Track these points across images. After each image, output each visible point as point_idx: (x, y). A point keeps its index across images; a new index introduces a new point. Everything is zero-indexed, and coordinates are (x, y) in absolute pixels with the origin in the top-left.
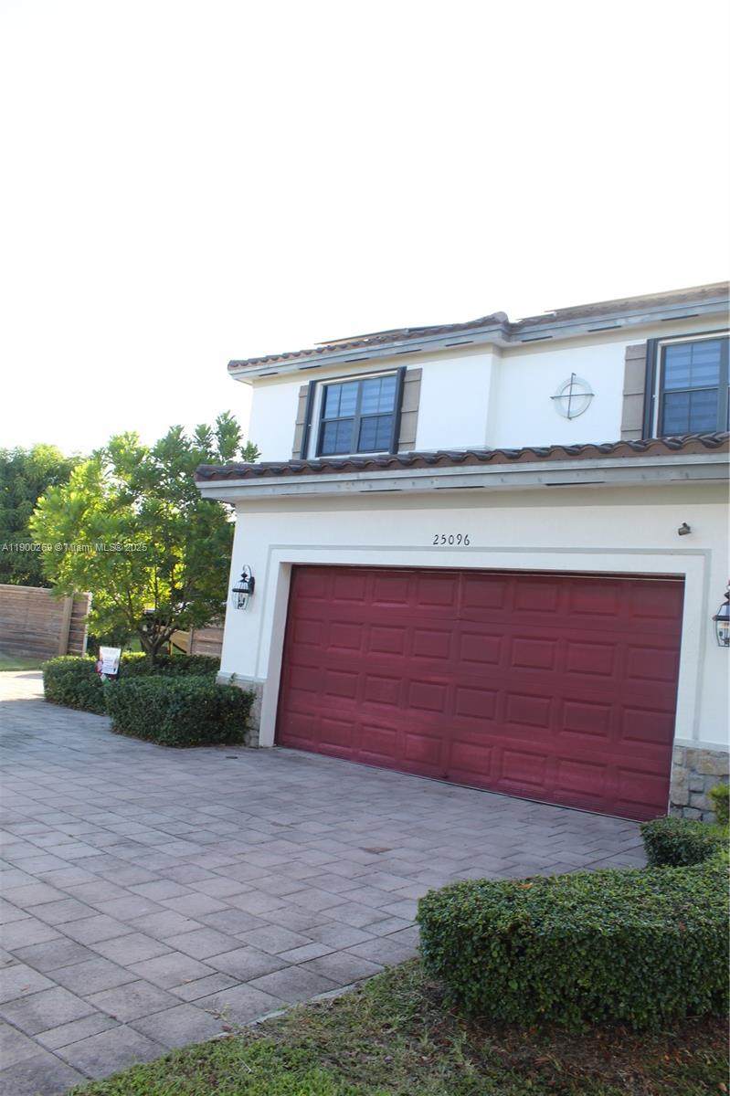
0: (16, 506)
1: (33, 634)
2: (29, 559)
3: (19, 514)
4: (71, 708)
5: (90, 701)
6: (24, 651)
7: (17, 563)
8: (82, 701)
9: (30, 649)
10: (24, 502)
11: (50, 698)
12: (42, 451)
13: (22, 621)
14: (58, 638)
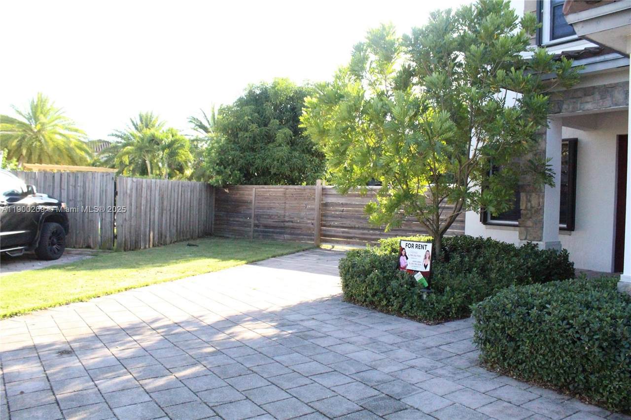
0: (266, 125)
1: (292, 222)
2: (282, 164)
3: (270, 130)
4: (381, 311)
5: (407, 306)
6: (285, 236)
7: (274, 168)
8: (396, 305)
9: (291, 234)
10: (272, 121)
11: (350, 297)
12: (280, 82)
13: (281, 212)
14: (313, 224)
